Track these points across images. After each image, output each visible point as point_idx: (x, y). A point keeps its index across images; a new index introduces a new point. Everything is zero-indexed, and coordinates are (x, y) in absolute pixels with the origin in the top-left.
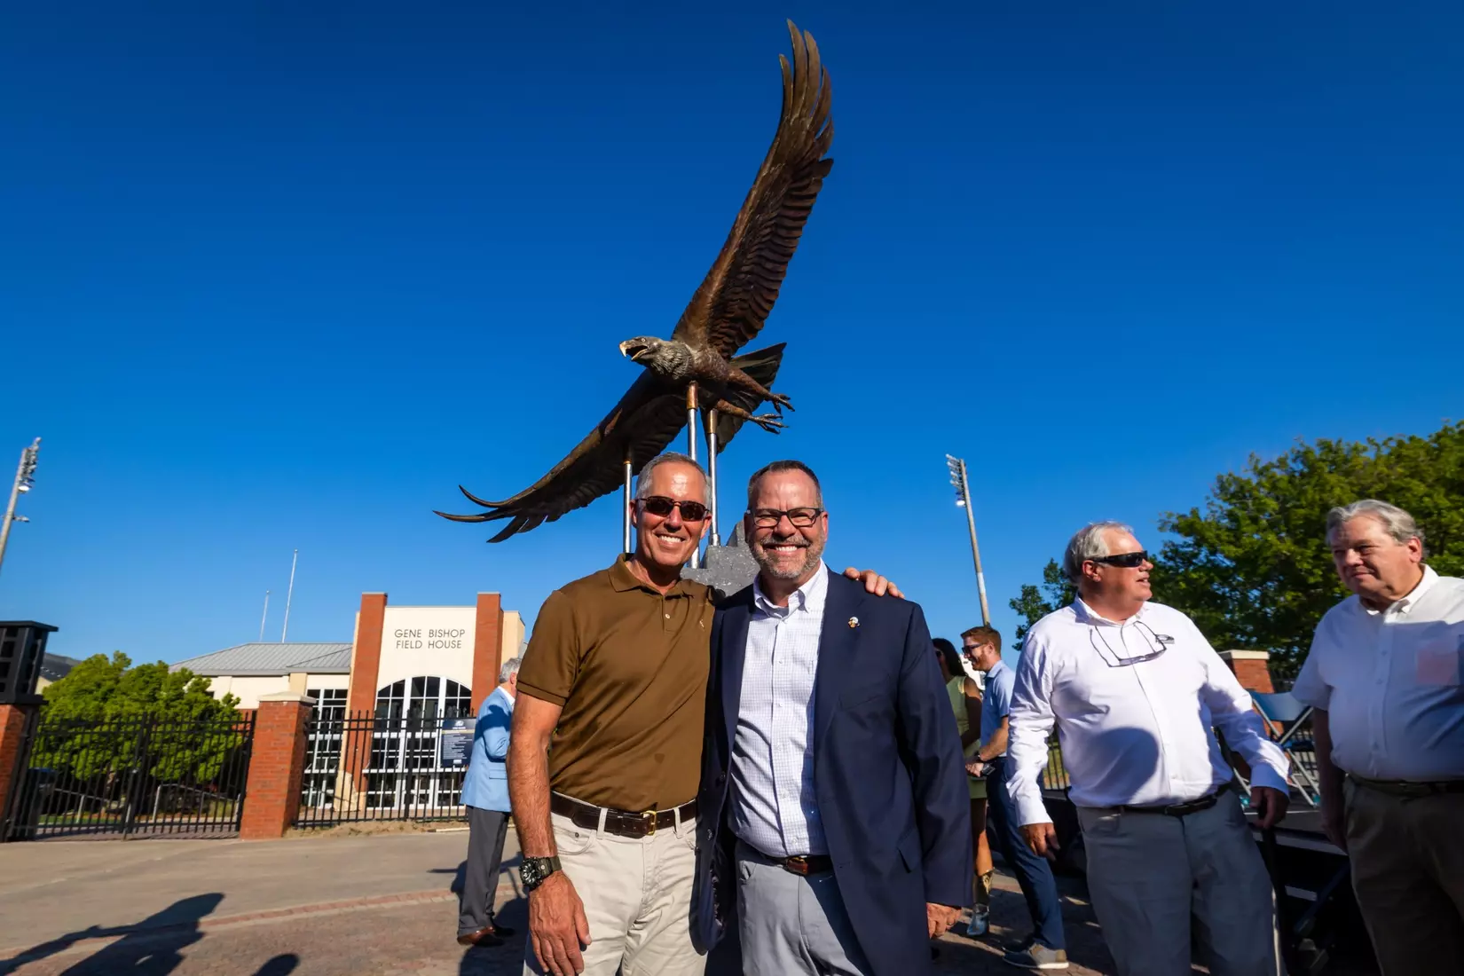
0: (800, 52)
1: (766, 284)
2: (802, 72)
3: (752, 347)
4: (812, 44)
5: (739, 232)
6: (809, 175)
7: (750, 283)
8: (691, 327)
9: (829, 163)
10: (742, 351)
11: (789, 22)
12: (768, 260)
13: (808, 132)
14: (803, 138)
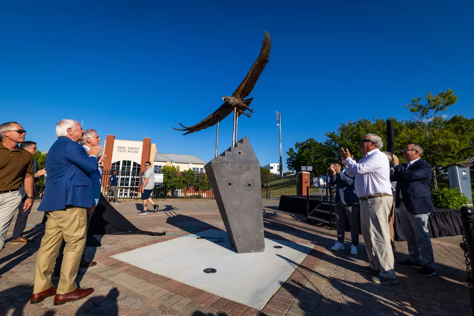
0: (266, 38)
1: (252, 85)
2: (266, 42)
3: (247, 98)
4: (269, 35)
5: (249, 75)
6: (264, 63)
7: (249, 85)
8: (237, 94)
9: (268, 60)
10: (245, 99)
11: (265, 30)
12: (253, 80)
13: (266, 54)
14: (264, 56)
